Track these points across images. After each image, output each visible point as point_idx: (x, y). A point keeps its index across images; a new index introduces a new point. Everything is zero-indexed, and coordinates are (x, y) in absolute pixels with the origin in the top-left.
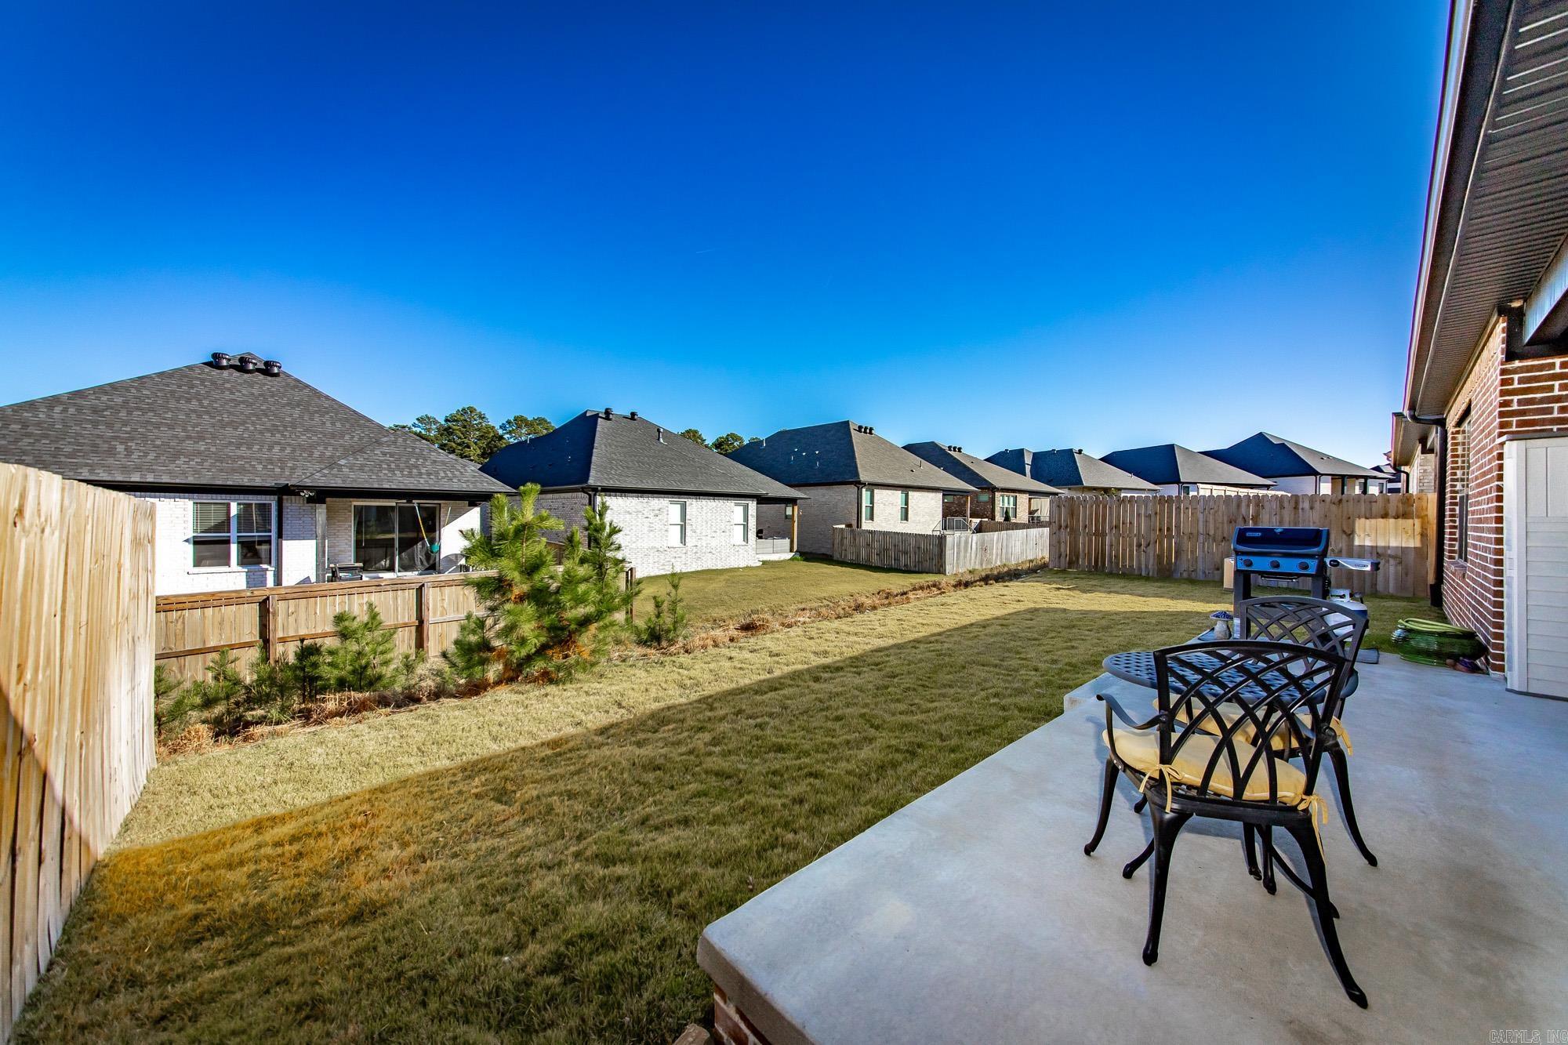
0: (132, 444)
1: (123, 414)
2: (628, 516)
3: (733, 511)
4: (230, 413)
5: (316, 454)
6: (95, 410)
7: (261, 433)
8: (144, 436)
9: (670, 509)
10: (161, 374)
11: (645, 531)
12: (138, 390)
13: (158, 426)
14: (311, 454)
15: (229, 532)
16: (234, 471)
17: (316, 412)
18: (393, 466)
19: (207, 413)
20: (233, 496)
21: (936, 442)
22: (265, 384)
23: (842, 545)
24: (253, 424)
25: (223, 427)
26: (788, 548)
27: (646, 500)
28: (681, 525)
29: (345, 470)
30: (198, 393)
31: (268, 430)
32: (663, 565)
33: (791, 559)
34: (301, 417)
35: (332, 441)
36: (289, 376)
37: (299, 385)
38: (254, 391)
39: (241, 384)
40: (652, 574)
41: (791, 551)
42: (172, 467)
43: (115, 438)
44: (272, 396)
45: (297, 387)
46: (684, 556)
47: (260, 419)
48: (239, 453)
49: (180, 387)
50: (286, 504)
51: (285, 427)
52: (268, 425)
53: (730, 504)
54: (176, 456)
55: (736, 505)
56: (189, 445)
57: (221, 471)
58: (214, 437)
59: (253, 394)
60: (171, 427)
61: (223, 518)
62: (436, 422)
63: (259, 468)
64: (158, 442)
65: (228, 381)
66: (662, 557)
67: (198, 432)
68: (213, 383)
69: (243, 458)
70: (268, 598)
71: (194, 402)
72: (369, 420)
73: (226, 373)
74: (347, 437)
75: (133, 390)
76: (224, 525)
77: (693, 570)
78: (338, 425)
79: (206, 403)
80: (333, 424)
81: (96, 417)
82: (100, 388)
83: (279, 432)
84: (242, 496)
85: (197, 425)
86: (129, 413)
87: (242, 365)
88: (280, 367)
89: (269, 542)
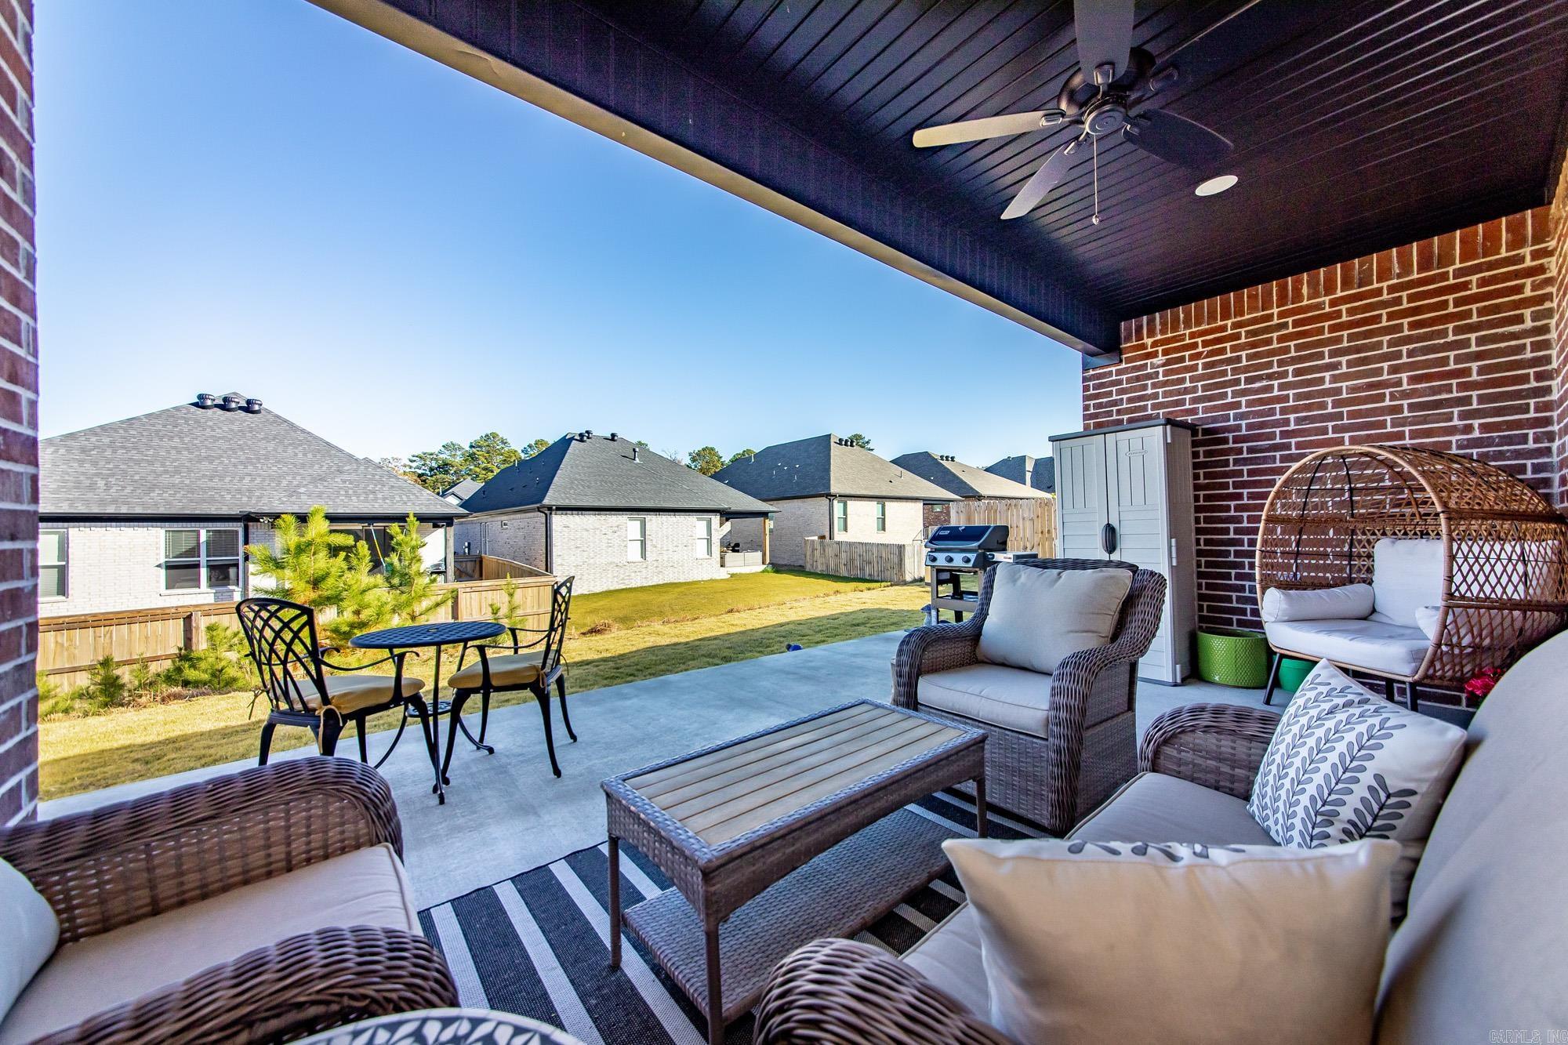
0: (112, 480)
1: (108, 453)
2: (585, 533)
3: (696, 525)
4: (208, 448)
5: (284, 483)
6: (83, 450)
7: (235, 465)
8: (125, 472)
9: (630, 525)
10: (149, 416)
11: (604, 547)
12: (126, 430)
13: (138, 462)
14: (278, 485)
15: (199, 557)
16: (204, 501)
17: (290, 444)
18: (351, 492)
19: (187, 449)
20: (202, 524)
21: (930, 452)
22: (246, 420)
23: (813, 556)
24: (229, 457)
25: (199, 462)
26: (760, 560)
27: (604, 517)
28: (642, 541)
29: (304, 497)
30: (181, 432)
31: (242, 463)
32: (623, 579)
33: (763, 572)
34: (275, 450)
35: (301, 471)
36: (269, 412)
37: (279, 420)
38: (233, 427)
39: (222, 422)
40: (612, 588)
41: (763, 563)
42: (146, 499)
43: (97, 475)
44: (251, 432)
45: (275, 422)
46: (644, 571)
47: (235, 453)
48: (211, 484)
49: (165, 426)
50: (251, 530)
51: (258, 459)
52: (243, 458)
53: (692, 519)
54: (152, 489)
55: (699, 519)
56: (165, 479)
57: (192, 501)
58: (190, 471)
59: (232, 430)
60: (151, 463)
61: (193, 544)
62: (460, 448)
63: (228, 497)
64: (137, 477)
65: (211, 419)
66: (622, 571)
67: (175, 467)
68: (197, 422)
69: (214, 489)
70: (191, 615)
71: (177, 440)
72: (341, 451)
73: (210, 412)
74: (316, 467)
75: (121, 431)
76: (194, 551)
77: (654, 584)
78: (310, 456)
79: (187, 440)
80: (305, 455)
81: (83, 456)
82: (90, 430)
83: (252, 464)
84: (210, 524)
85: (175, 460)
86: (115, 452)
87: (225, 405)
88: (261, 405)
89: (236, 565)
